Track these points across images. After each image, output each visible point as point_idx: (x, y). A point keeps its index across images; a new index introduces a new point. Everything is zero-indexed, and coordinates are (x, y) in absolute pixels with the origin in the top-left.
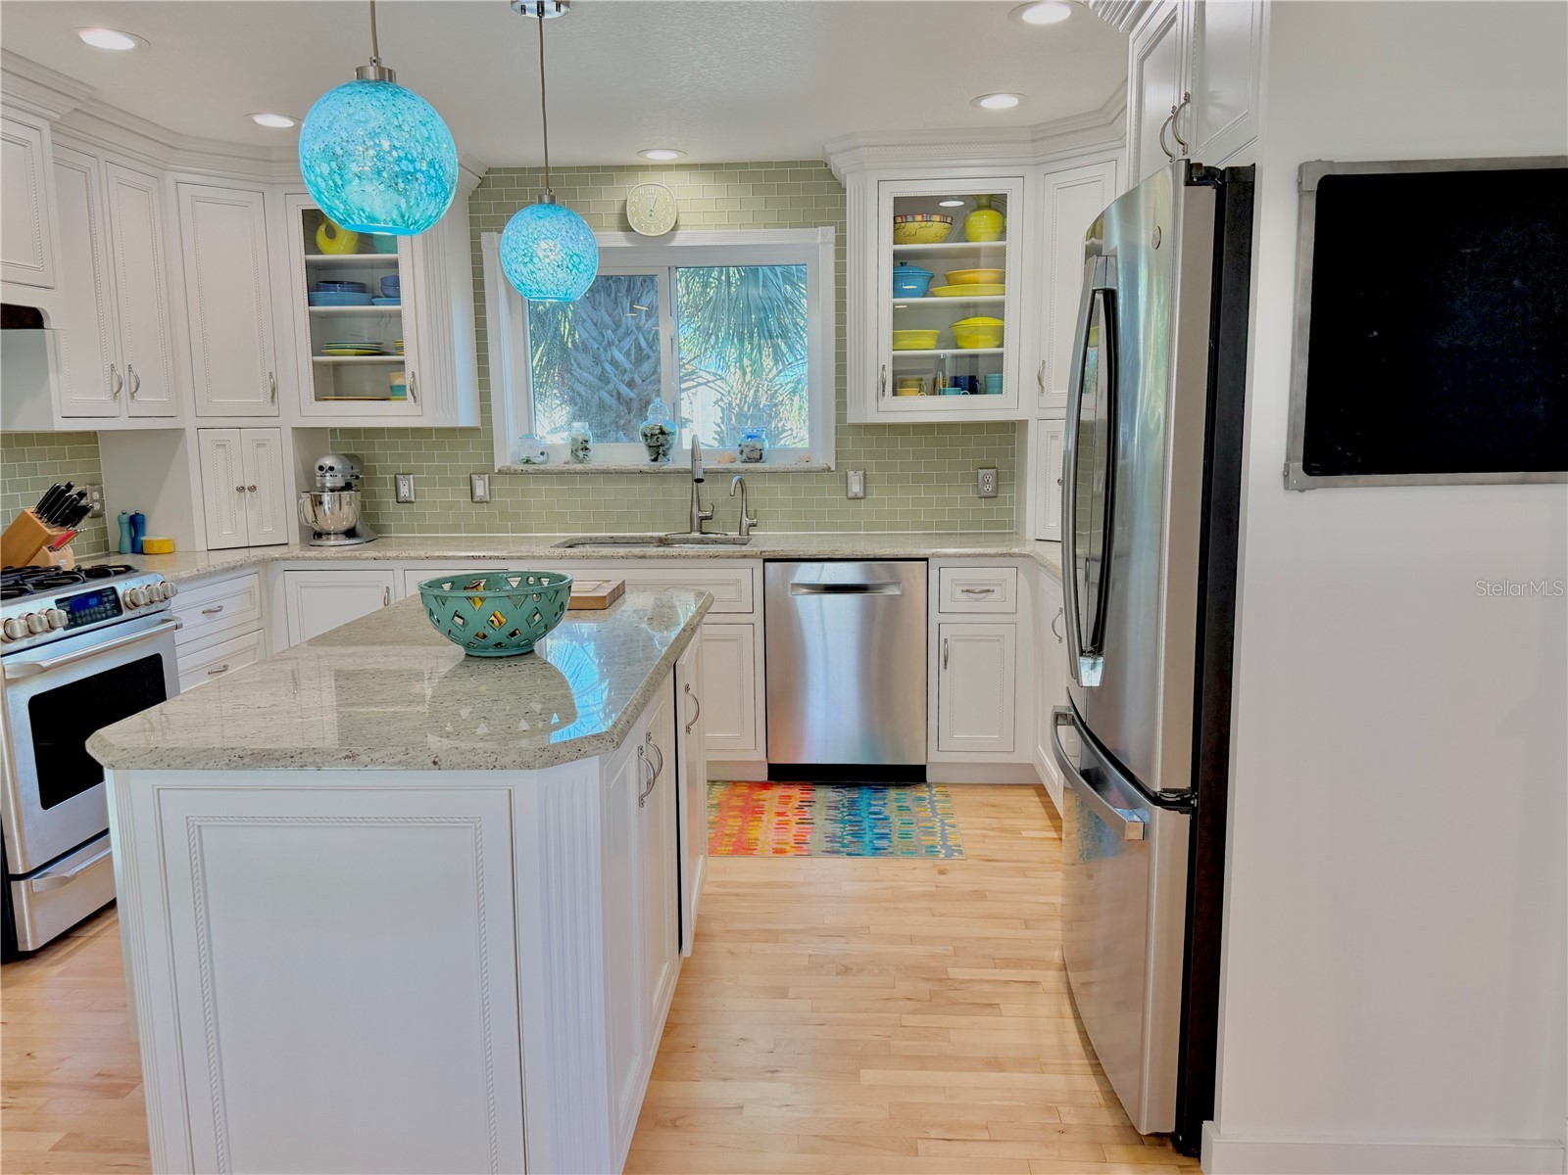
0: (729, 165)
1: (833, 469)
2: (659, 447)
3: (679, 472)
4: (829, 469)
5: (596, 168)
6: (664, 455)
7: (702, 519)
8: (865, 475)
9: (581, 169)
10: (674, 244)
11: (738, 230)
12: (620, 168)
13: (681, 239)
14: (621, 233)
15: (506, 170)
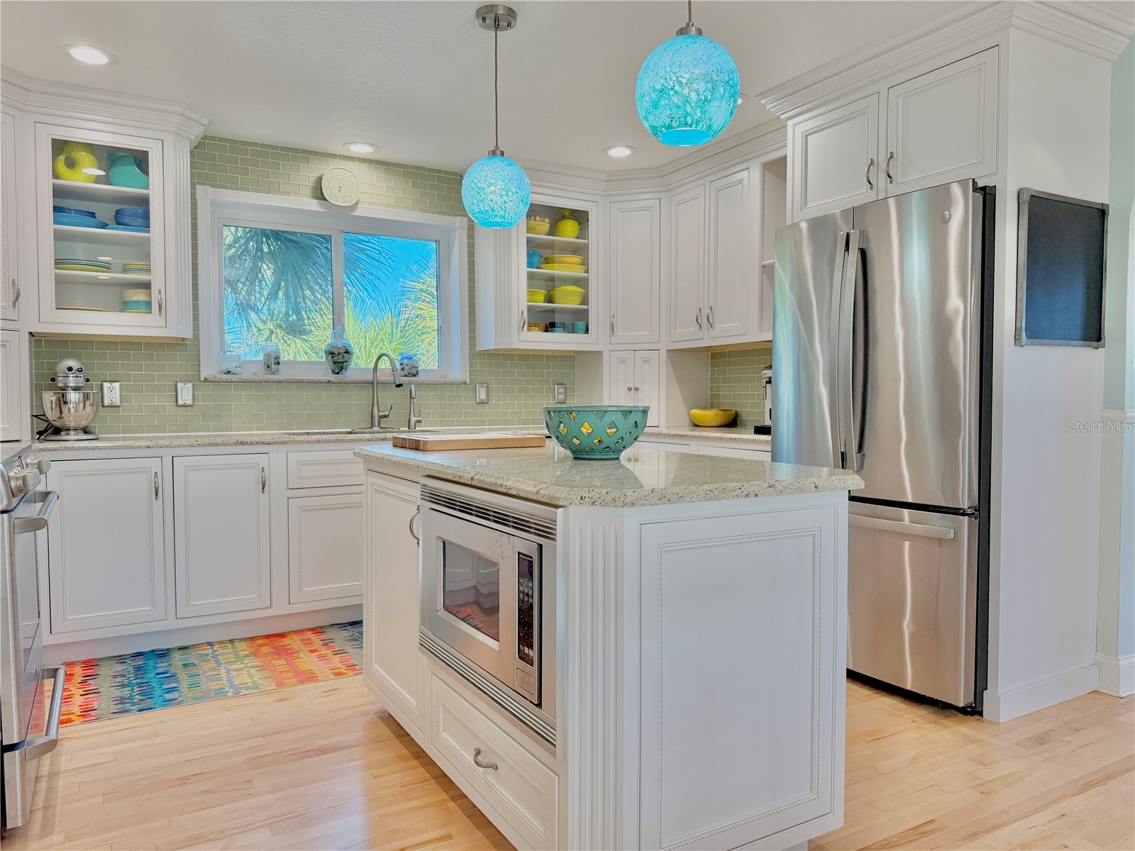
0: (395, 165)
1: (468, 382)
2: (343, 363)
3: (359, 383)
4: (465, 383)
5: (296, 150)
6: (346, 369)
7: (381, 417)
8: (488, 388)
9: (283, 149)
10: (355, 214)
11: (402, 210)
12: (315, 153)
13: (359, 212)
14: (315, 200)
15: (220, 139)
